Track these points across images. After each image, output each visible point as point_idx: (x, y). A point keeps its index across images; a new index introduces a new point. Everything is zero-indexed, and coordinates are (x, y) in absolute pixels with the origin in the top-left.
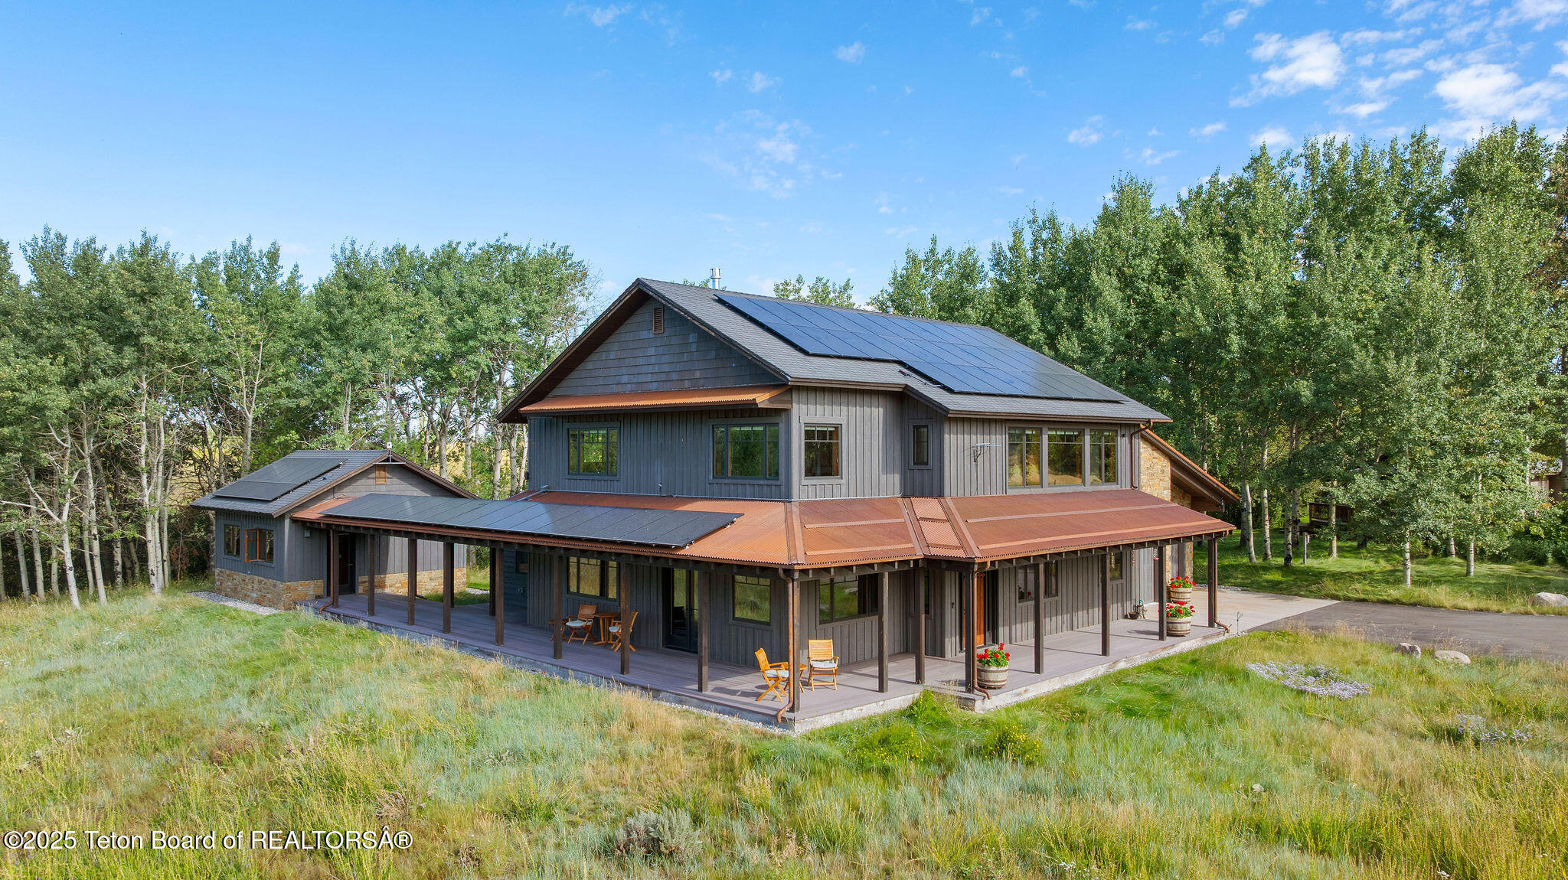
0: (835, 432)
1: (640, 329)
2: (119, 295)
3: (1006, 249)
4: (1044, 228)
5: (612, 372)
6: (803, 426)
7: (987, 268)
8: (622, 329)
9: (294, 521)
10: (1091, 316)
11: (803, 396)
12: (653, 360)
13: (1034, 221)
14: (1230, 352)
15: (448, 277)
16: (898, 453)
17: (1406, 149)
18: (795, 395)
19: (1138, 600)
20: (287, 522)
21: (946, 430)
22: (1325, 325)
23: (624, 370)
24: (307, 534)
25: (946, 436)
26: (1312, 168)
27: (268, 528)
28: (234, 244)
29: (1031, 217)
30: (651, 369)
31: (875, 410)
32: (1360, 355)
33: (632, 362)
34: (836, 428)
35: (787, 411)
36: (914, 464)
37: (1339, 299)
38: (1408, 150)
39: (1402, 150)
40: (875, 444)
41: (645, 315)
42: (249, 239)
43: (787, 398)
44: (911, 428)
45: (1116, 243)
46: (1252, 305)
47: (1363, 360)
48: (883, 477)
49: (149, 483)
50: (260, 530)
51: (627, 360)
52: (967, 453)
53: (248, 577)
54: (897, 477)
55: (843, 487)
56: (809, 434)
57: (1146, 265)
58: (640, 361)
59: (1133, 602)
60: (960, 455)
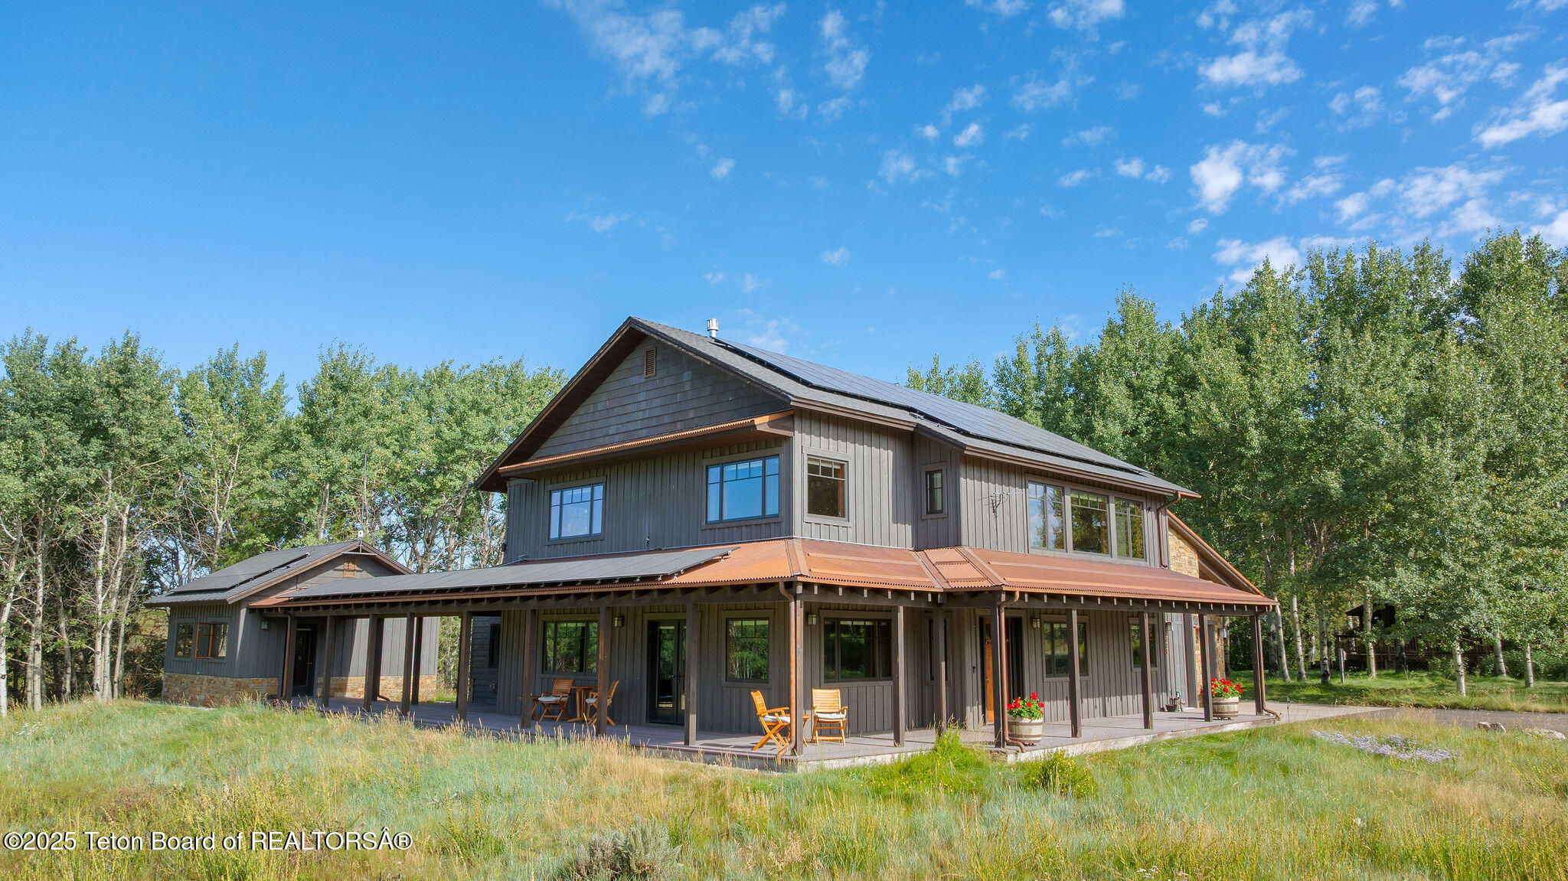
0: (841, 470)
1: (631, 376)
2: (92, 384)
3: (1010, 362)
4: (1047, 343)
5: (599, 424)
6: (806, 457)
7: (991, 382)
8: (611, 378)
9: (252, 610)
10: (1101, 423)
11: (806, 425)
12: (643, 406)
13: (1038, 336)
14: (1252, 448)
15: (439, 396)
16: (909, 502)
17: (1410, 260)
18: (797, 423)
19: (1174, 694)
20: (243, 612)
21: (962, 472)
22: (1349, 418)
23: (613, 421)
24: (264, 626)
25: (962, 480)
26: (1317, 279)
27: (222, 620)
28: (220, 351)
29: (1035, 333)
30: (641, 415)
31: (884, 452)
32: (1390, 442)
33: (621, 411)
34: (842, 465)
35: (788, 439)
36: (928, 513)
37: (1362, 391)
38: (1413, 262)
39: (1406, 262)
40: (885, 488)
41: (637, 359)
42: (236, 345)
43: (788, 424)
44: (924, 475)
45: (1124, 355)
46: (1271, 400)
47: (1393, 449)
48: (894, 526)
49: (105, 587)
50: (215, 625)
51: (615, 410)
52: (985, 501)
53: (197, 678)
54: (909, 528)
55: (850, 530)
56: (812, 469)
57: (1154, 376)
58: (630, 408)
59: (1169, 694)
60: (978, 503)
